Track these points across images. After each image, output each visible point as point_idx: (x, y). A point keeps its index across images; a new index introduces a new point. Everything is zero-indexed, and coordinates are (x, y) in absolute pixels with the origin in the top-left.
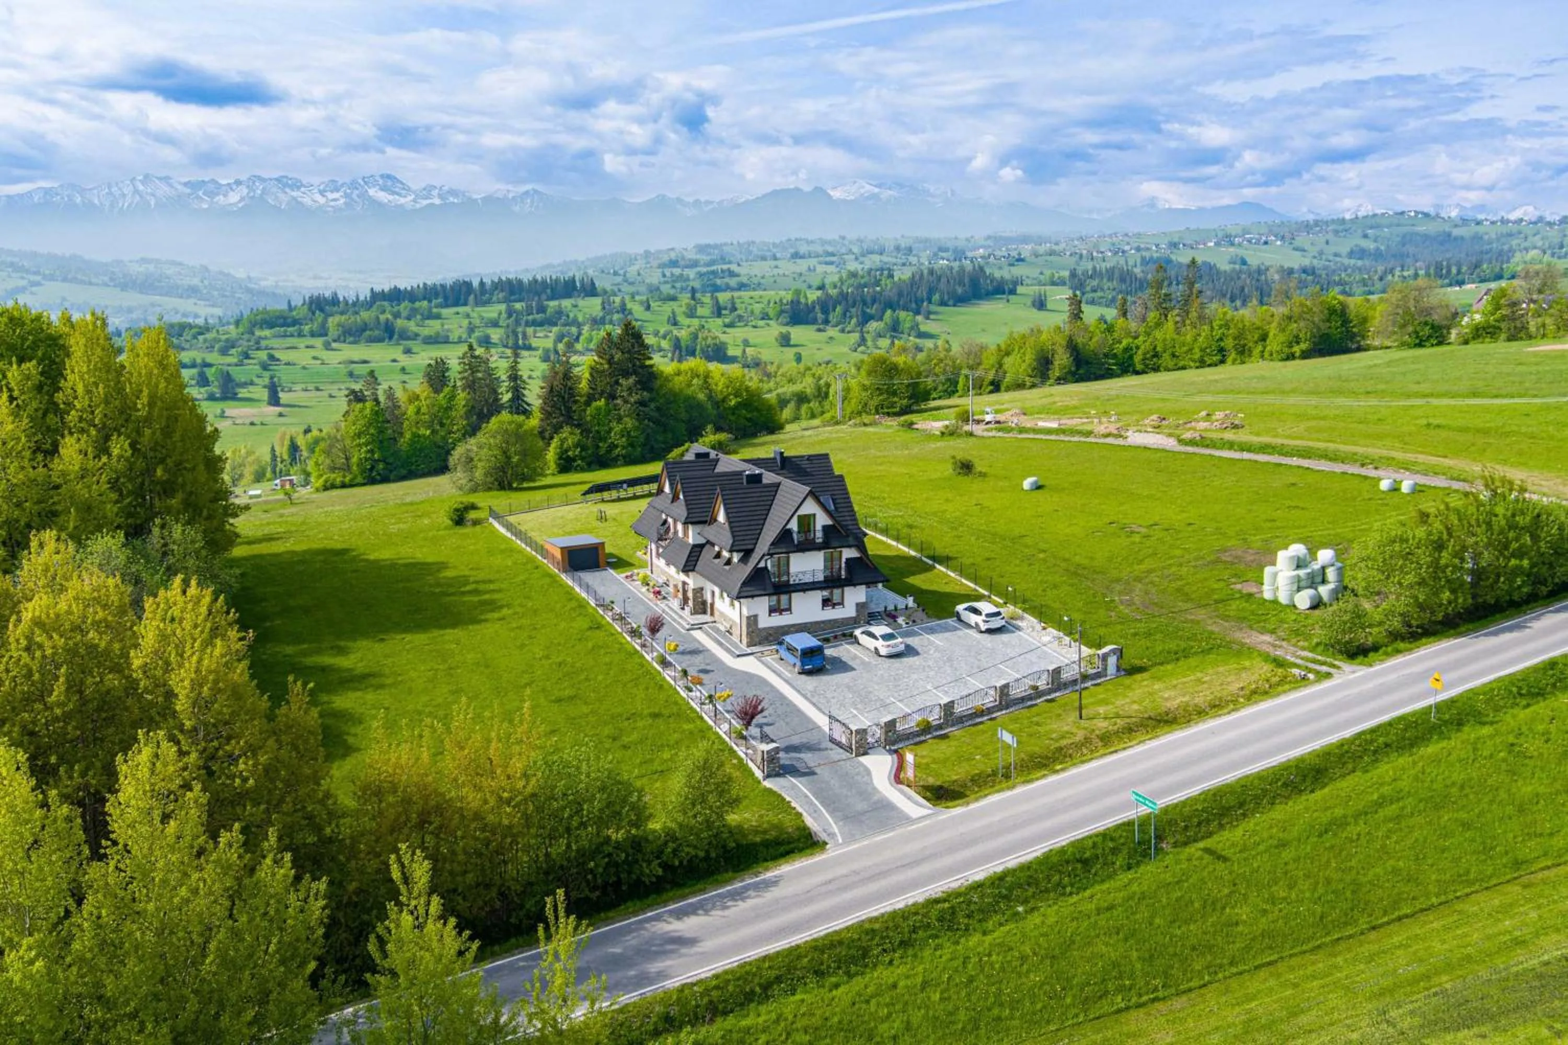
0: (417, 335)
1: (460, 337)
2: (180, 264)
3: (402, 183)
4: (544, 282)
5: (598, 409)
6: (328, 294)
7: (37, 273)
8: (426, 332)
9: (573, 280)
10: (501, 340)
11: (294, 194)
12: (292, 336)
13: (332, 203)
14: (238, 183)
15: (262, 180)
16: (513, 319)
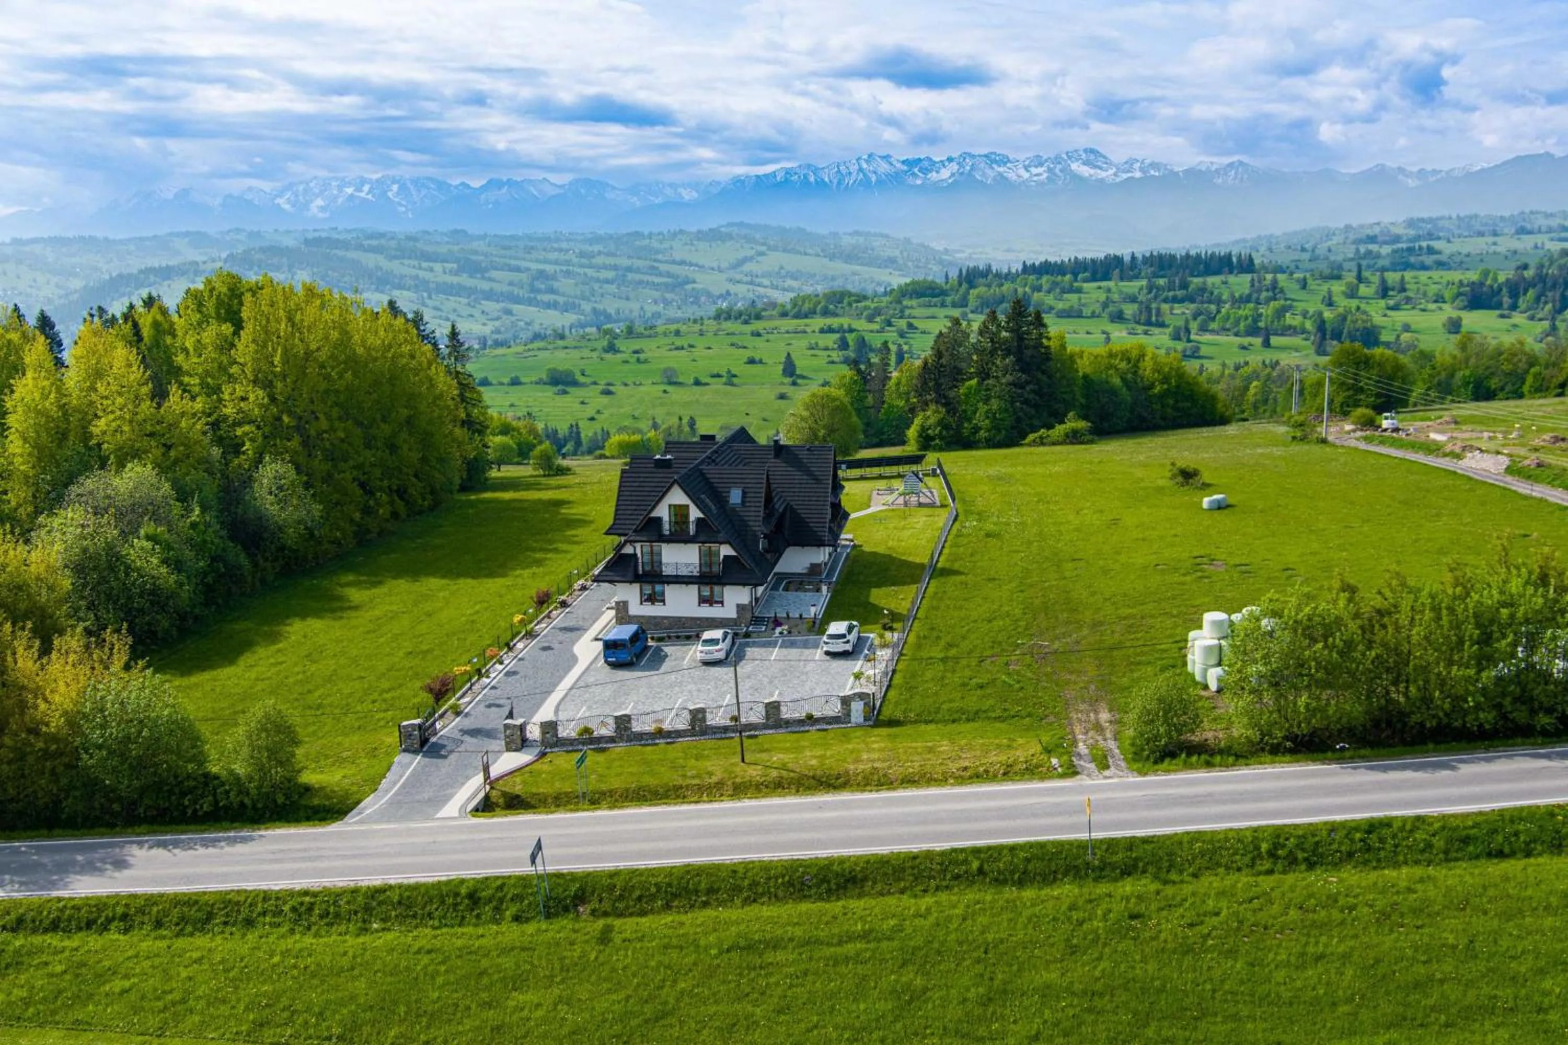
0: (1052, 308)
1: (1093, 312)
2: (887, 236)
3: (1105, 157)
4: (1198, 256)
5: (970, 388)
6: (981, 267)
7: (763, 244)
8: (1060, 306)
9: (1230, 255)
10: (1134, 316)
11: (1001, 169)
12: (935, 306)
13: (1035, 178)
14: (950, 160)
15: (973, 156)
16: (1153, 294)
